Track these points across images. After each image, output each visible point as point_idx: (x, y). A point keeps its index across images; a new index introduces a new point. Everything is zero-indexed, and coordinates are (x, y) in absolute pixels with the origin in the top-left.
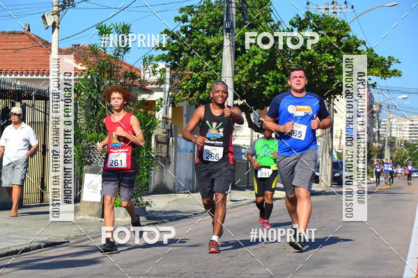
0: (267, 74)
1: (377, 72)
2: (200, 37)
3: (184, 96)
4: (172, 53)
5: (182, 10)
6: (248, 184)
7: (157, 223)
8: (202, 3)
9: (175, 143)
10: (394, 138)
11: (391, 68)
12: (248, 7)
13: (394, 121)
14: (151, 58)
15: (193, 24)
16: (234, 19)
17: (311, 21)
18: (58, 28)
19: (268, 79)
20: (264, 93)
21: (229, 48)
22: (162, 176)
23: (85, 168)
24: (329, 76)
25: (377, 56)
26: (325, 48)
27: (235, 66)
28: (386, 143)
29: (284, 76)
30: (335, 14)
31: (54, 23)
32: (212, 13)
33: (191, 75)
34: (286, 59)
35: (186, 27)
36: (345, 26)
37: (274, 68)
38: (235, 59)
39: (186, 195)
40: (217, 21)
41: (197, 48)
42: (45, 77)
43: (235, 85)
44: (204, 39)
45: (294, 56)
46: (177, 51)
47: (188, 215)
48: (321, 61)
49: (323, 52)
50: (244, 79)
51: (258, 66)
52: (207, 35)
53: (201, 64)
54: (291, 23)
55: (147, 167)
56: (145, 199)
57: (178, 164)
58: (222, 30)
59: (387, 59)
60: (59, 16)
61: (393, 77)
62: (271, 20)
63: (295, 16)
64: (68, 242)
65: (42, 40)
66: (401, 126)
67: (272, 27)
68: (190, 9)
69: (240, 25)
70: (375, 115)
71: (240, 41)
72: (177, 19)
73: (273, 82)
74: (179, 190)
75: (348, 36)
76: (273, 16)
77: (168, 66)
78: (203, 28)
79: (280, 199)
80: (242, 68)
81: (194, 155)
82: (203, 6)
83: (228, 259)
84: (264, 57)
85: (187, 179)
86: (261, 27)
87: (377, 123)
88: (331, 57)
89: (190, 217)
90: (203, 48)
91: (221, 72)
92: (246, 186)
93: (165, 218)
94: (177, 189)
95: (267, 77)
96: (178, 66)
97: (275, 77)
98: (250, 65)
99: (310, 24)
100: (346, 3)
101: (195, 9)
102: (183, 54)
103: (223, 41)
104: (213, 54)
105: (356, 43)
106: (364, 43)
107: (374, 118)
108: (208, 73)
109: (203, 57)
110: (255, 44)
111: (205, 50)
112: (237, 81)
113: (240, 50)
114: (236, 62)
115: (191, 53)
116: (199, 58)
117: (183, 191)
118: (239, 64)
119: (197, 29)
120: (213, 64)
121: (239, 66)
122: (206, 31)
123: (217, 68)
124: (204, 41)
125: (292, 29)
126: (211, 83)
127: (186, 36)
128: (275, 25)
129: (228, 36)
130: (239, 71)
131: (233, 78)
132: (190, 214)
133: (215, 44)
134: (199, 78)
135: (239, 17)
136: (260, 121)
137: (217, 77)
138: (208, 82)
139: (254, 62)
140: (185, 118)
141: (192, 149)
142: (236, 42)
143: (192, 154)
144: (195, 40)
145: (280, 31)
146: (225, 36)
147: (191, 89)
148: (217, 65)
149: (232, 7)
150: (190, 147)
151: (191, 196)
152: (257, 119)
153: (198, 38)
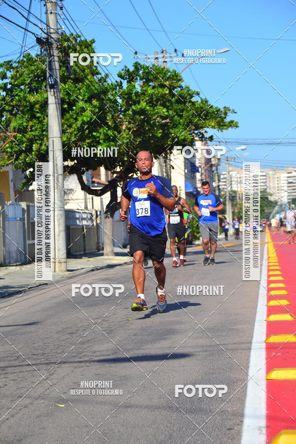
0: (98, 132)
1: (213, 124)
2: (22, 94)
3: (9, 159)
6: (85, 250)
8: (22, 58)
9: (3, 211)
10: (235, 192)
11: (228, 120)
13: (234, 174)
15: (13, 81)
16: (58, 74)
17: (141, 72)
19: (99, 137)
21: (54, 105)
24: (164, 130)
25: (212, 107)
26: (157, 101)
27: (63, 125)
28: (227, 198)
29: (116, 133)
30: (165, 63)
32: (33, 68)
33: (15, 137)
34: (117, 114)
35: (6, 85)
36: (177, 76)
38: (62, 117)
39: (18, 268)
40: (38, 76)
41: (19, 106)
43: (64, 145)
44: (27, 97)
45: (125, 111)
47: (21, 290)
48: (155, 114)
49: (156, 105)
50: (73, 138)
51: (87, 123)
52: (29, 92)
53: (25, 124)
54: (120, 76)
58: (45, 87)
59: (222, 109)
61: (230, 129)
62: (98, 73)
63: (123, 68)
66: (241, 179)
67: (100, 80)
68: (8, 65)
69: (64, 80)
70: (214, 168)
71: (66, 97)
73: (105, 140)
74: (10, 263)
75: (181, 87)
76: (99, 69)
78: (25, 85)
79: (120, 265)
80: (70, 126)
81: (24, 224)
82: (22, 60)
83: (68, 336)
84: (93, 113)
85: (18, 251)
86: (87, 81)
87: (217, 177)
88: (165, 110)
89: (25, 291)
90: (26, 106)
91: (47, 131)
92: (82, 253)
94: (7, 261)
95: (98, 135)
97: (106, 135)
98: (79, 123)
99: (139, 76)
100: (176, 51)
101: (15, 65)
102: (5, 114)
103: (47, 98)
104: (38, 112)
105: (189, 94)
106: (198, 94)
107: (213, 172)
108: (33, 133)
109: (27, 116)
110: (83, 100)
111: (29, 108)
112: (66, 141)
113: (66, 107)
114: (63, 121)
115: (14, 112)
116: (23, 117)
117: (15, 263)
118: (66, 122)
119: (18, 86)
120: (38, 123)
121: (66, 124)
122: (28, 88)
123: (43, 127)
124: (27, 99)
125: (121, 82)
126: (38, 144)
127: (7, 94)
128: (103, 78)
129: (52, 93)
130: (67, 130)
131: (61, 138)
132: (24, 289)
133: (39, 101)
134: (24, 139)
135: (62, 71)
136: (93, 182)
137: (44, 138)
138: (34, 143)
139: (83, 120)
140: (11, 184)
141: (22, 217)
142: (61, 99)
143: (22, 222)
144: (17, 98)
145: (108, 84)
146: (49, 93)
147: (16, 152)
148: (43, 125)
149: (54, 61)
150: (19, 215)
151: (23, 269)
152: (90, 180)
153: (20, 96)
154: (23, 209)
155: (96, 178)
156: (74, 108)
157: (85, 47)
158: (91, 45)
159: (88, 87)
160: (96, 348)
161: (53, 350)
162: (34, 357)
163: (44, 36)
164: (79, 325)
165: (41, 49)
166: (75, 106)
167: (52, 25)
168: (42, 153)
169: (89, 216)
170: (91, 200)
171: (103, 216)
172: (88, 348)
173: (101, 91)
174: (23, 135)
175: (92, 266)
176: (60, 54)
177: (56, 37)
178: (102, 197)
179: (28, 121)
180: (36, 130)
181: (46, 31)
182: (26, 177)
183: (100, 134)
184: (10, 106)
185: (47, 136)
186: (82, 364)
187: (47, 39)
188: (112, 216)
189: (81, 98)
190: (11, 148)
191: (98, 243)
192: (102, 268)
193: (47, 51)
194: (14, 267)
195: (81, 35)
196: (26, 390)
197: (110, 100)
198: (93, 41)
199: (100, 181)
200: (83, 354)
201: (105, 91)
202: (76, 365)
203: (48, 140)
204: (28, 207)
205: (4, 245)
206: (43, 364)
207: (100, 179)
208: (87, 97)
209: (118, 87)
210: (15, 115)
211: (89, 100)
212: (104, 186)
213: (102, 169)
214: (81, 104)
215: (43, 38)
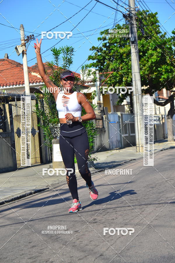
0: (161, 68)
2: (115, 49)
4: (99, 61)
5: (102, 33)
7: (102, 171)
8: (115, 27)
9: (107, 118)
12: (144, 26)
14: (87, 66)
15: (110, 41)
16: (136, 35)
18: (26, 54)
19: (162, 71)
20: (160, 80)
21: (135, 54)
22: (101, 141)
23: (53, 141)
27: (140, 65)
29: (172, 67)
31: (23, 51)
33: (112, 74)
34: (172, 56)
35: (106, 44)
37: (165, 63)
38: (140, 61)
39: (118, 151)
41: (114, 56)
42: (21, 86)
43: (141, 77)
44: (118, 50)
46: (101, 60)
47: (121, 163)
50: (146, 73)
51: (155, 63)
52: (120, 47)
53: (118, 66)
54: (173, 33)
55: (92, 136)
56: (93, 156)
57: (110, 132)
58: (129, 43)
60: (25, 46)
62: (160, 33)
64: (48, 188)
65: (17, 63)
67: (161, 37)
68: (107, 32)
69: (140, 38)
71: (142, 48)
72: (100, 39)
73: (165, 72)
74: (113, 148)
77: (97, 70)
78: (117, 43)
80: (144, 65)
81: (120, 125)
83: (151, 189)
84: (158, 57)
85: (117, 140)
86: (154, 38)
90: (118, 56)
91: (131, 69)
93: (107, 167)
94: (111, 147)
95: (161, 69)
96: (103, 69)
97: (166, 69)
98: (150, 63)
102: (106, 61)
103: (130, 50)
104: (125, 59)
108: (123, 71)
109: (118, 61)
110: (151, 49)
111: (119, 57)
112: (142, 74)
113: (142, 54)
114: (140, 62)
115: (111, 60)
116: (116, 62)
117: (115, 148)
118: (142, 63)
119: (113, 44)
120: (126, 65)
121: (142, 64)
122: (119, 45)
123: (128, 67)
124: (118, 51)
125: (174, 36)
126: (126, 77)
127: (107, 49)
128: (163, 35)
129: (133, 46)
130: (143, 68)
131: (140, 72)
132: (122, 163)
133: (125, 52)
134: (118, 75)
135: (139, 33)
136: (159, 98)
137: (129, 73)
138: (123, 77)
139: (152, 61)
140: (111, 102)
141: (118, 121)
142: (139, 49)
143: (118, 124)
144: (113, 51)
145: (166, 39)
146: (131, 46)
147: (113, 83)
148: (128, 66)
149: (134, 27)
150: (117, 120)
151: (121, 151)
152: (157, 97)
153: (114, 50)
154: (119, 116)
155: (161, 96)
156: (146, 54)
157: (152, 18)
158: (155, 16)
159: (154, 41)
160: (168, 195)
161: (142, 197)
162: (132, 201)
163: (127, 12)
164: (157, 183)
165: (126, 21)
166: (147, 53)
167: (132, 6)
168: (128, 83)
169: (158, 118)
170: (158, 109)
171: (166, 118)
172: (163, 196)
173: (162, 43)
174: (117, 73)
175: (161, 148)
176: (137, 23)
177: (135, 13)
178: (165, 106)
179: (119, 64)
180: (124, 69)
181: (128, 10)
182: (120, 97)
183: (163, 69)
184: (109, 56)
185: (131, 72)
186: (160, 205)
187: (129, 14)
188: (172, 117)
189: (150, 48)
190: (110, 81)
191: (164, 134)
192: (167, 149)
193: (129, 22)
194: (116, 151)
195: (149, 10)
196: (128, 220)
197: (167, 48)
198: (156, 14)
199: (163, 97)
200: (160, 199)
201: (165, 43)
202: (157, 205)
203: (131, 75)
204: (122, 115)
205: (109, 138)
206: (137, 205)
207: (163, 96)
208: (154, 47)
209: (172, 40)
210: (112, 61)
211: (155, 49)
212: (166, 100)
213: (164, 90)
214: (150, 52)
215: (127, 14)
